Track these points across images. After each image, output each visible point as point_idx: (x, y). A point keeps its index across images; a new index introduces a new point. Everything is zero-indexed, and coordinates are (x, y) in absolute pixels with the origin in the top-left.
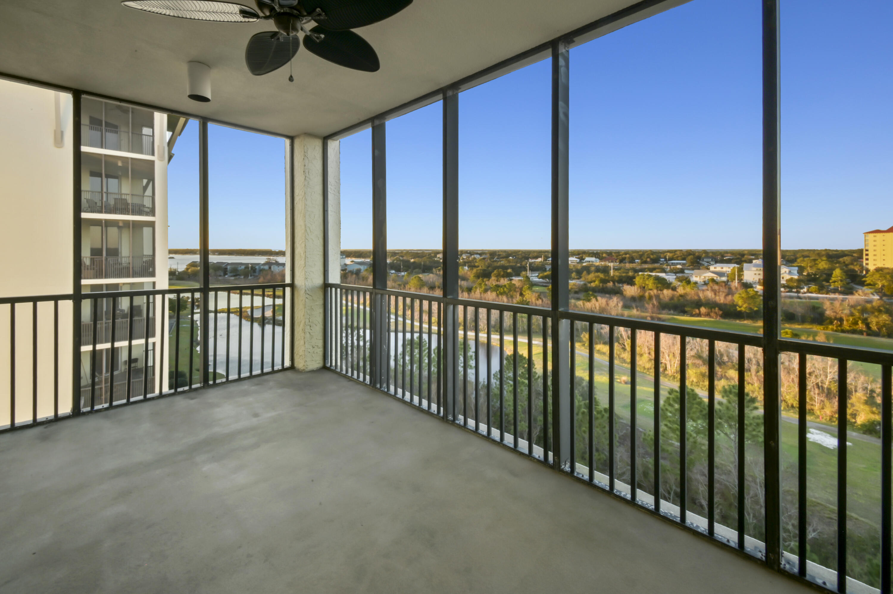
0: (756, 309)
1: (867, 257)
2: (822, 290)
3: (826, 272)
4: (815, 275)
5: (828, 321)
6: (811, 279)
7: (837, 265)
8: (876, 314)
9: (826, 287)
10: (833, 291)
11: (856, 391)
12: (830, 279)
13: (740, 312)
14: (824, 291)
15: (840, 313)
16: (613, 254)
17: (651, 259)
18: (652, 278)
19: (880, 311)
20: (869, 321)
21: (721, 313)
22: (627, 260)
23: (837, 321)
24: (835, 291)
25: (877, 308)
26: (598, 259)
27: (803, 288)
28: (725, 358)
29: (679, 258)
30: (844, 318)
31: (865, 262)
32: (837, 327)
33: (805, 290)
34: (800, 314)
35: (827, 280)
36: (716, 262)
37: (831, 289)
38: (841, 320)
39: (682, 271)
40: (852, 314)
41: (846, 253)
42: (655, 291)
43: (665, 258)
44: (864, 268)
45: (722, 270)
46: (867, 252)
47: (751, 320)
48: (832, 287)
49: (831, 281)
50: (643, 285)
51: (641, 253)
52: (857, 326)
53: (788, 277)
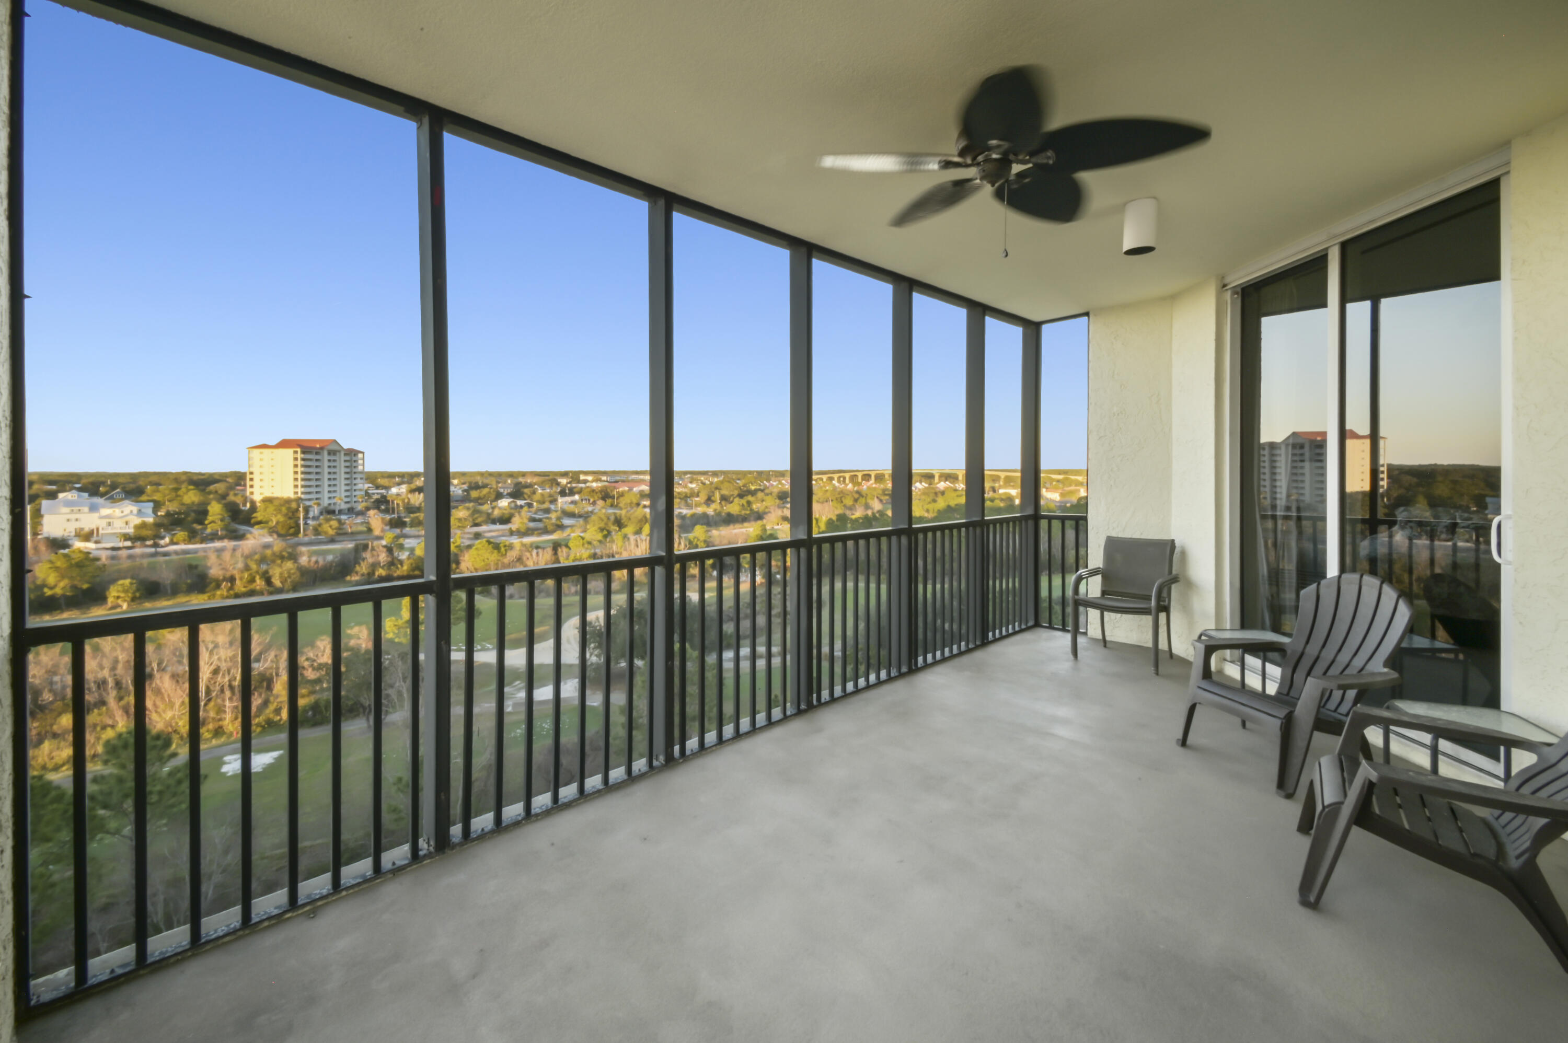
0: (85, 586)
1: (251, 483)
2: (194, 537)
3: (195, 508)
4: (179, 513)
5: (213, 585)
6: (174, 522)
7: (211, 496)
8: (279, 562)
9: (200, 533)
10: (209, 537)
11: (277, 675)
12: (206, 519)
13: (53, 598)
14: (197, 539)
15: (231, 568)
19: (282, 558)
20: (271, 573)
23: (227, 582)
24: (214, 537)
25: (278, 554)
27: (163, 538)
28: (47, 697)
30: (237, 577)
31: (249, 490)
32: (228, 591)
33: (167, 540)
34: (169, 582)
35: (201, 522)
37: (208, 535)
38: (232, 579)
40: (247, 568)
41: (217, 477)
44: (248, 500)
46: (251, 476)
47: (78, 609)
48: (209, 531)
49: (206, 522)
52: (254, 585)
53: (137, 521)
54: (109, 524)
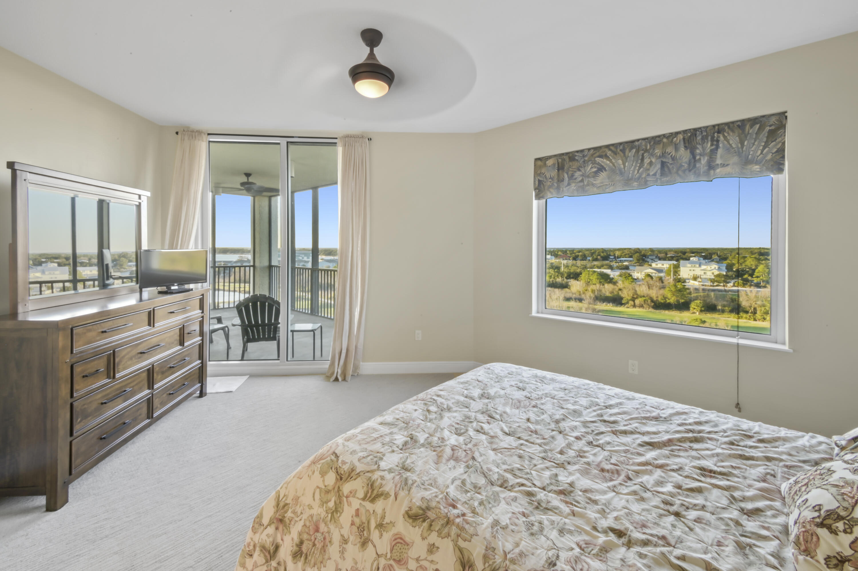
0: (682, 301)
2: (746, 284)
3: (752, 268)
4: (743, 270)
5: (743, 310)
6: (737, 275)
9: (750, 282)
12: (754, 274)
13: (669, 304)
14: (748, 285)
15: (755, 303)
16: (568, 252)
17: (602, 257)
18: (596, 274)
21: (653, 304)
22: (580, 258)
23: (752, 311)
26: (553, 257)
27: (730, 282)
29: (627, 256)
30: (759, 309)
33: (732, 284)
35: (752, 275)
36: (660, 259)
37: (753, 283)
38: (756, 310)
39: (627, 268)
42: (598, 285)
43: (614, 255)
45: (663, 266)
47: (679, 311)
48: (755, 281)
49: (754, 276)
50: (589, 280)
51: (593, 251)
53: (716, 272)
54: (705, 273)
